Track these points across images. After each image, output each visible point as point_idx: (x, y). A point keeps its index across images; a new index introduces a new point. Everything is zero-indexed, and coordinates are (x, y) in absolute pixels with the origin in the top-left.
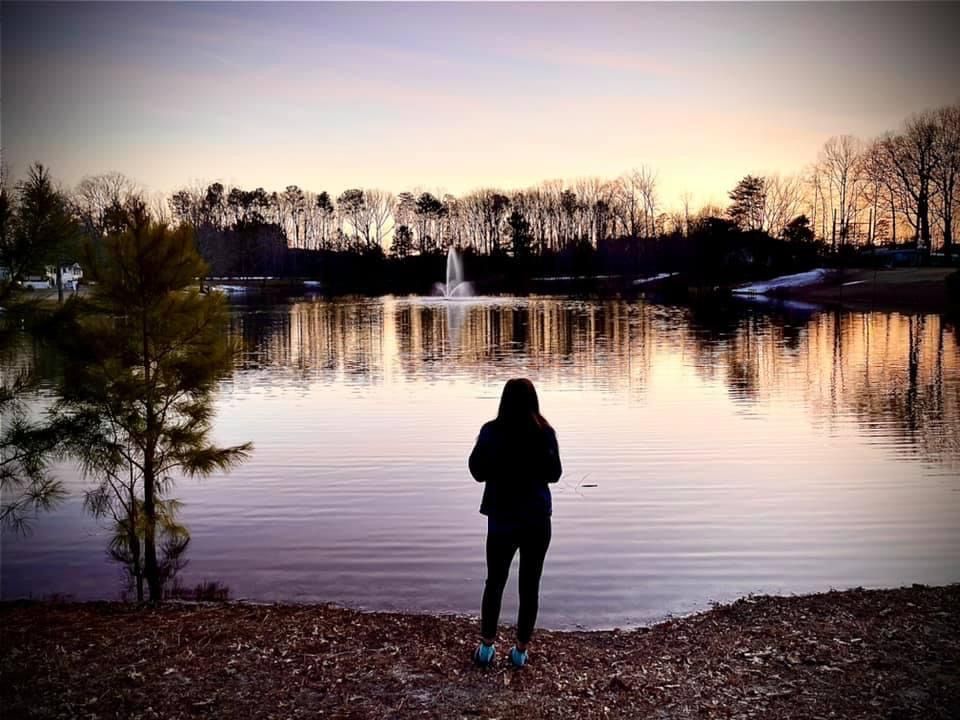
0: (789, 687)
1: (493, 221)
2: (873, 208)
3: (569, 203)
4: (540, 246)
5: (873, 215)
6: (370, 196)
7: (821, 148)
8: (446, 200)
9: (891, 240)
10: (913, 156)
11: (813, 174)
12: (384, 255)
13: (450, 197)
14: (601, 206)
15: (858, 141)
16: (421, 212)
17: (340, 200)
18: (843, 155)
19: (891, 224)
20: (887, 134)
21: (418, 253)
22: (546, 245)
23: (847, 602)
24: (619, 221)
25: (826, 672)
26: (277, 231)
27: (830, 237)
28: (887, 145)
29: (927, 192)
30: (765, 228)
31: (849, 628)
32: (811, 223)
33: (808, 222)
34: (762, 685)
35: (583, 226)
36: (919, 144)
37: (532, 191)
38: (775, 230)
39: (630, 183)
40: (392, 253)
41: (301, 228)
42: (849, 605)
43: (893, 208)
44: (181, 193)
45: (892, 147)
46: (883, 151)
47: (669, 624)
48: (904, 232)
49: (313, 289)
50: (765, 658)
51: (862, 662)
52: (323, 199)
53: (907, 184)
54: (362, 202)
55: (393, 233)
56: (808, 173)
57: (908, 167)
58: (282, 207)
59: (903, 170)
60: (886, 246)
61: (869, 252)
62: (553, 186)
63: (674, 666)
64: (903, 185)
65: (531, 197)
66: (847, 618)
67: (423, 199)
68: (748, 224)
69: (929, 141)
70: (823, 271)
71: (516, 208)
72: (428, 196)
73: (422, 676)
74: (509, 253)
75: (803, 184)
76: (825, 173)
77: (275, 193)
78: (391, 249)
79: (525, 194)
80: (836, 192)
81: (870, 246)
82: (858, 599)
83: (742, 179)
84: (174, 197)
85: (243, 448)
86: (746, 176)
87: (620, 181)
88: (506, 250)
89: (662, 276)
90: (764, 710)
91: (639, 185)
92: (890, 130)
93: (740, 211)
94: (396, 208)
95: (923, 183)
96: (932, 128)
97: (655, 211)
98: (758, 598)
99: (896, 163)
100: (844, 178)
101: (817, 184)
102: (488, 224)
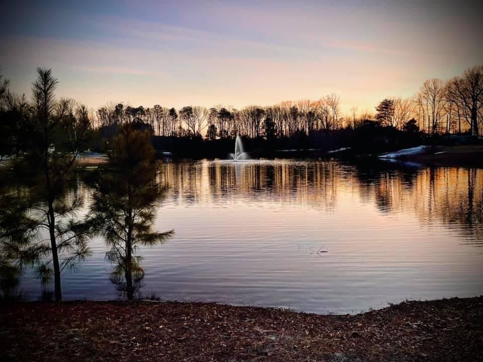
0: (430, 336)
1: (256, 122)
2: (449, 115)
3: (294, 113)
4: (280, 135)
5: (449, 119)
6: (195, 110)
7: (422, 85)
8: (233, 111)
9: (458, 131)
10: (469, 89)
11: (418, 98)
12: (203, 140)
13: (235, 110)
14: (311, 114)
15: (441, 82)
16: (220, 117)
17: (181, 112)
18: (433, 88)
19: (458, 123)
20: (455, 78)
21: (219, 138)
22: (283, 134)
23: (452, 303)
24: (320, 122)
25: (446, 331)
26: (150, 127)
27: (427, 130)
28: (456, 83)
29: (476, 107)
30: (394, 125)
31: (454, 313)
32: (417, 123)
33: (416, 122)
34: (419, 336)
35: (302, 124)
36: (472, 83)
37: (276, 106)
38: (399, 126)
39: (325, 102)
40: (206, 138)
41: (161, 126)
42: (453, 304)
43: (459, 115)
44: (103, 109)
45: (458, 84)
46: (454, 86)
47: (371, 312)
48: (465, 127)
49: (167, 156)
50: (419, 325)
51: (461, 327)
52: (172, 112)
53: (466, 103)
54: (192, 113)
55: (207, 128)
56: (416, 98)
57: (466, 94)
58: (152, 115)
59: (464, 96)
60: (456, 134)
61: (447, 137)
62: (286, 104)
63: (378, 328)
64: (464, 103)
65: (275, 110)
66: (452, 310)
67: (222, 111)
68: (385, 123)
69: (477, 82)
70: (424, 147)
71: (268, 115)
72: (224, 109)
73: (269, 331)
74: (264, 138)
75: (413, 103)
76: (424, 97)
77: (148, 109)
78: (206, 136)
79: (272, 108)
80: (430, 107)
81: (447, 134)
82: (457, 302)
83: (382, 101)
84: (99, 111)
85: (170, 232)
86: (384, 99)
87: (321, 102)
88: (263, 136)
89: (342, 149)
90: (421, 345)
91: (330, 103)
92: (457, 76)
93: (382, 117)
94: (208, 116)
95: (474, 103)
96: (478, 75)
97: (338, 117)
98: (410, 302)
99: (460, 92)
100: (434, 100)
101: (420, 103)
102: (254, 123)
